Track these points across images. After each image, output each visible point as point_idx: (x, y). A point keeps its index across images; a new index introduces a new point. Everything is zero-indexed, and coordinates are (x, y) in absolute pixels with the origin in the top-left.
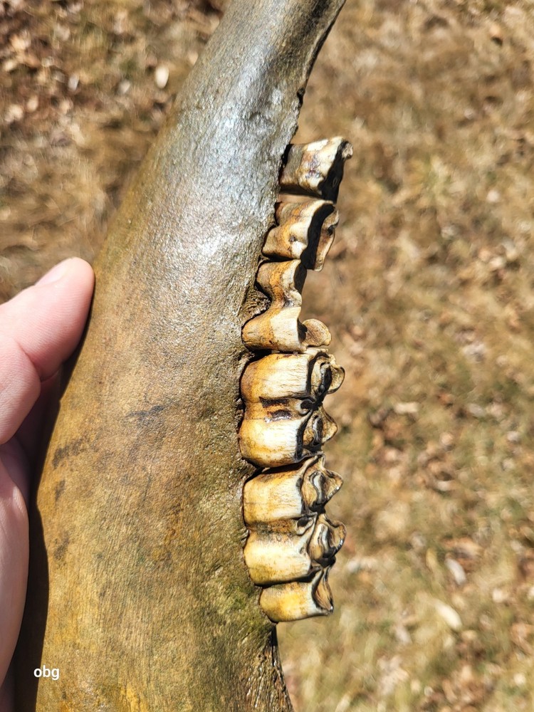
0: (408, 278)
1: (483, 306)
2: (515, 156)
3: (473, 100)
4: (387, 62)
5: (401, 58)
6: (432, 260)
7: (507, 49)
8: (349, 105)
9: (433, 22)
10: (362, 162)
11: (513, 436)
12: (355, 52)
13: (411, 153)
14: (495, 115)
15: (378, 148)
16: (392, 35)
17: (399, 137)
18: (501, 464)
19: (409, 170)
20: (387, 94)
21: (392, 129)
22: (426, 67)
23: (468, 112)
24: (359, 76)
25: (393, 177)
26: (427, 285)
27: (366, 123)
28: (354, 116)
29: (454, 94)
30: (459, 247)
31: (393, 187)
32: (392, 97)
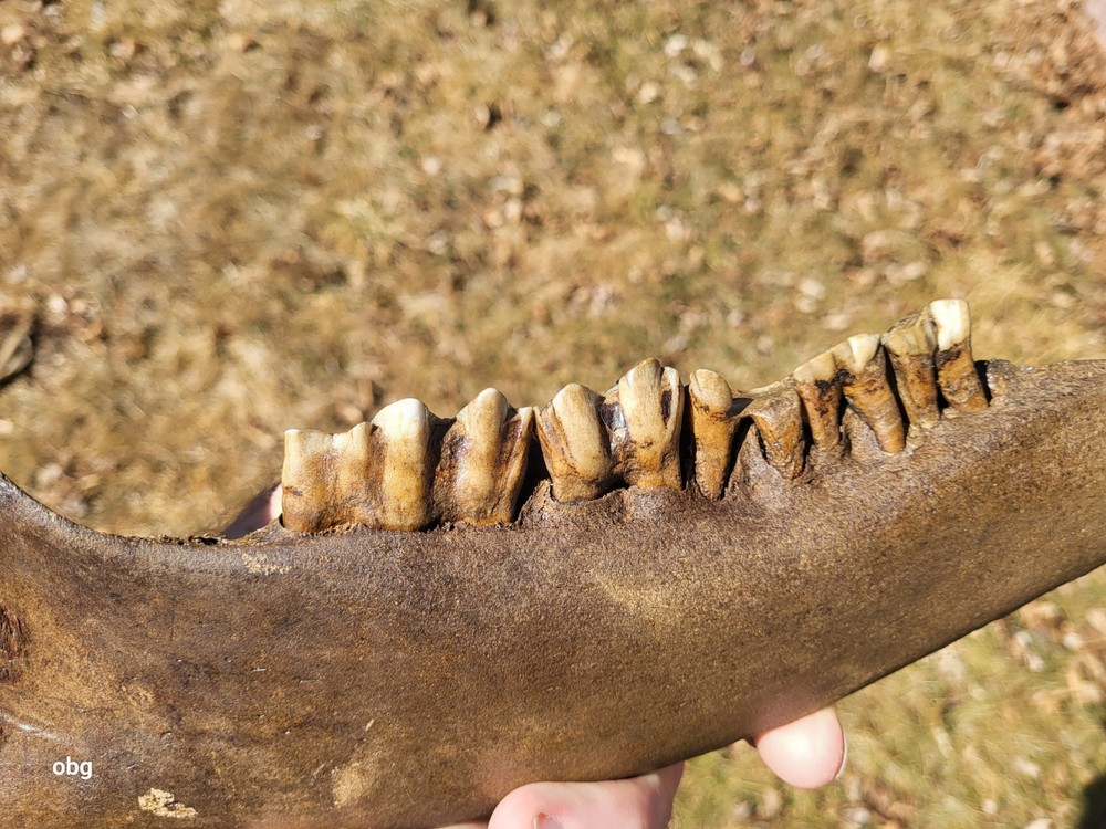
0: (460, 327)
1: (556, 258)
2: (401, 111)
3: (299, 118)
4: (181, 191)
5: (190, 171)
6: (458, 284)
7: (269, 42)
8: (201, 268)
9: (175, 109)
10: (281, 295)
11: (735, 318)
12: (143, 221)
13: (311, 232)
14: (336, 104)
15: (278, 265)
16: (155, 164)
17: (283, 232)
18: (760, 353)
19: (331, 246)
20: (220, 214)
21: (266, 235)
22: (222, 148)
23: (312, 133)
24: (175, 234)
25: (326, 270)
26: (485, 310)
27: (236, 262)
28: (218, 271)
29: (277, 136)
30: (466, 243)
31: (339, 277)
32: (230, 211)
